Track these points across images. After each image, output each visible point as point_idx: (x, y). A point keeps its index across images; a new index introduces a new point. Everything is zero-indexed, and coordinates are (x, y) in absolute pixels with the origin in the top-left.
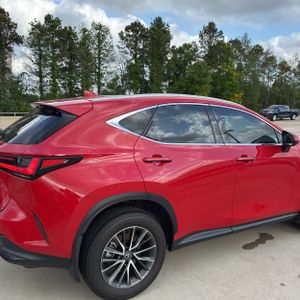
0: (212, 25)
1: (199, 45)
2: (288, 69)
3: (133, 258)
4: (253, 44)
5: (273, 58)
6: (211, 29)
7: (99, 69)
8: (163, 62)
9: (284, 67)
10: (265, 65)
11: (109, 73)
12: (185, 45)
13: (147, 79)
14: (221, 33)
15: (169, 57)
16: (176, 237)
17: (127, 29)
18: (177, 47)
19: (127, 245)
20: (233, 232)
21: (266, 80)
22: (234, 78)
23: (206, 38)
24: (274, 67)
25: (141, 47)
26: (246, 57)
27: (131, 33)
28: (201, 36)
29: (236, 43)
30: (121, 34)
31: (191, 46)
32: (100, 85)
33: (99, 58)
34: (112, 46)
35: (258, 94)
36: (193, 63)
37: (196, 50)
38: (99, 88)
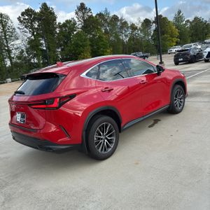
0: (82, 5)
1: (76, 19)
2: (136, 28)
3: (106, 138)
4: (111, 15)
5: (126, 23)
6: (82, 8)
7: (8, 47)
8: (54, 35)
9: (133, 27)
10: (122, 28)
11: (16, 49)
12: (67, 21)
13: (45, 48)
14: (90, 10)
15: (58, 30)
16: (122, 125)
17: (23, 14)
18: (62, 23)
19: (103, 132)
20: (145, 119)
21: (124, 37)
22: (104, 39)
23: (80, 14)
24: (128, 28)
25: (36, 26)
26: (109, 24)
27: (27, 17)
28: (77, 13)
29: (100, 15)
30: (19, 19)
31: (71, 21)
32: (11, 59)
33: (6, 39)
34: (14, 29)
35: (121, 47)
36: (75, 33)
37: (75, 24)
38: (11, 61)
